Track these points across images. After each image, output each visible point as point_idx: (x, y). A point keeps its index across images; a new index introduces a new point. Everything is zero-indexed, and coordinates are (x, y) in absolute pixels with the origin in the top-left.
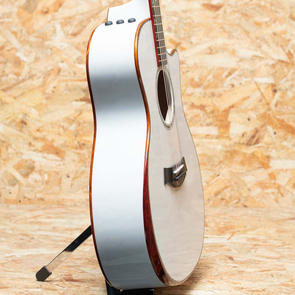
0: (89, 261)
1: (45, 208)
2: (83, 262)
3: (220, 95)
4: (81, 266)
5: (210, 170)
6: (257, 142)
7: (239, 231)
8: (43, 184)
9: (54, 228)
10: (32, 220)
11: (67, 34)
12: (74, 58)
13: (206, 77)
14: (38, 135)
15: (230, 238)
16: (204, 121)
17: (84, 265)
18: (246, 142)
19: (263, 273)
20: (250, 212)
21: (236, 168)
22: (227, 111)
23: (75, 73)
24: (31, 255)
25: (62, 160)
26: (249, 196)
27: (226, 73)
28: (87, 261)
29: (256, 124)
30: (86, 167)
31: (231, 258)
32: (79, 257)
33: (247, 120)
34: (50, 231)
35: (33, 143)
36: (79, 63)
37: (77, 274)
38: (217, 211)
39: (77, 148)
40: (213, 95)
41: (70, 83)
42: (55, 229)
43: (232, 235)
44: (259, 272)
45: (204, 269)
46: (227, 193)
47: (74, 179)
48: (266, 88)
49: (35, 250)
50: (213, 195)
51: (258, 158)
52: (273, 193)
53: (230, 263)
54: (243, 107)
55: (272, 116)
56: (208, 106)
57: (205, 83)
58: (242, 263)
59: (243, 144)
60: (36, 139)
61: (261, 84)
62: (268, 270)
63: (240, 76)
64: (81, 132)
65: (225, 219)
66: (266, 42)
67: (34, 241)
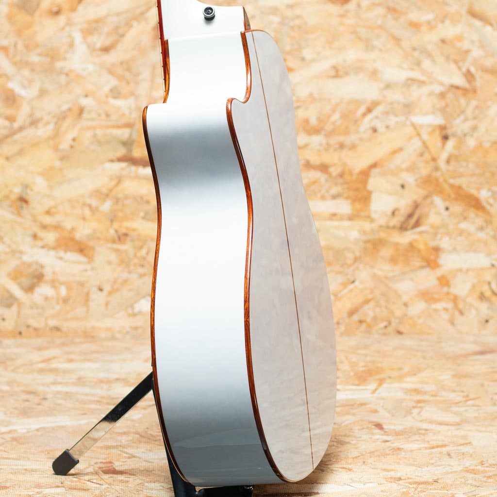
0: (141, 436)
1: (63, 344)
2: (131, 438)
3: (353, 147)
4: (128, 446)
5: (340, 273)
6: (417, 224)
7: (390, 377)
8: (58, 303)
9: (79, 379)
10: (42, 365)
11: (92, 49)
12: (106, 89)
13: (329, 116)
14: (48, 220)
15: (376, 390)
16: (327, 191)
17: (133, 444)
18: (398, 225)
19: (433, 450)
20: (407, 342)
21: (384, 268)
22: (365, 174)
23: (108, 115)
24: (44, 428)
25: (89, 263)
26: (406, 315)
27: (362, 109)
28: (137, 436)
29: (414, 194)
30: (130, 272)
31: (379, 426)
32: (125, 430)
33: (399, 188)
34: (73, 384)
35: (41, 234)
36: (115, 97)
37: (122, 460)
38: (352, 342)
39: (114, 242)
40: (342, 146)
41: (99, 132)
42: (81, 381)
43: (380, 385)
44: (426, 448)
45: (334, 446)
46: (369, 311)
47: (110, 293)
48: (431, 133)
49: (49, 419)
50: (345, 315)
51: (419, 251)
52: (446, 310)
53: (378, 435)
54: (392, 166)
55: (441, 180)
56: (334, 165)
57: (329, 127)
58: (397, 434)
59: (394, 227)
60: (44, 227)
61: (422, 126)
62: (442, 446)
63: (387, 113)
64: (120, 215)
65: (366, 355)
66: (429, 55)
67: (46, 404)
